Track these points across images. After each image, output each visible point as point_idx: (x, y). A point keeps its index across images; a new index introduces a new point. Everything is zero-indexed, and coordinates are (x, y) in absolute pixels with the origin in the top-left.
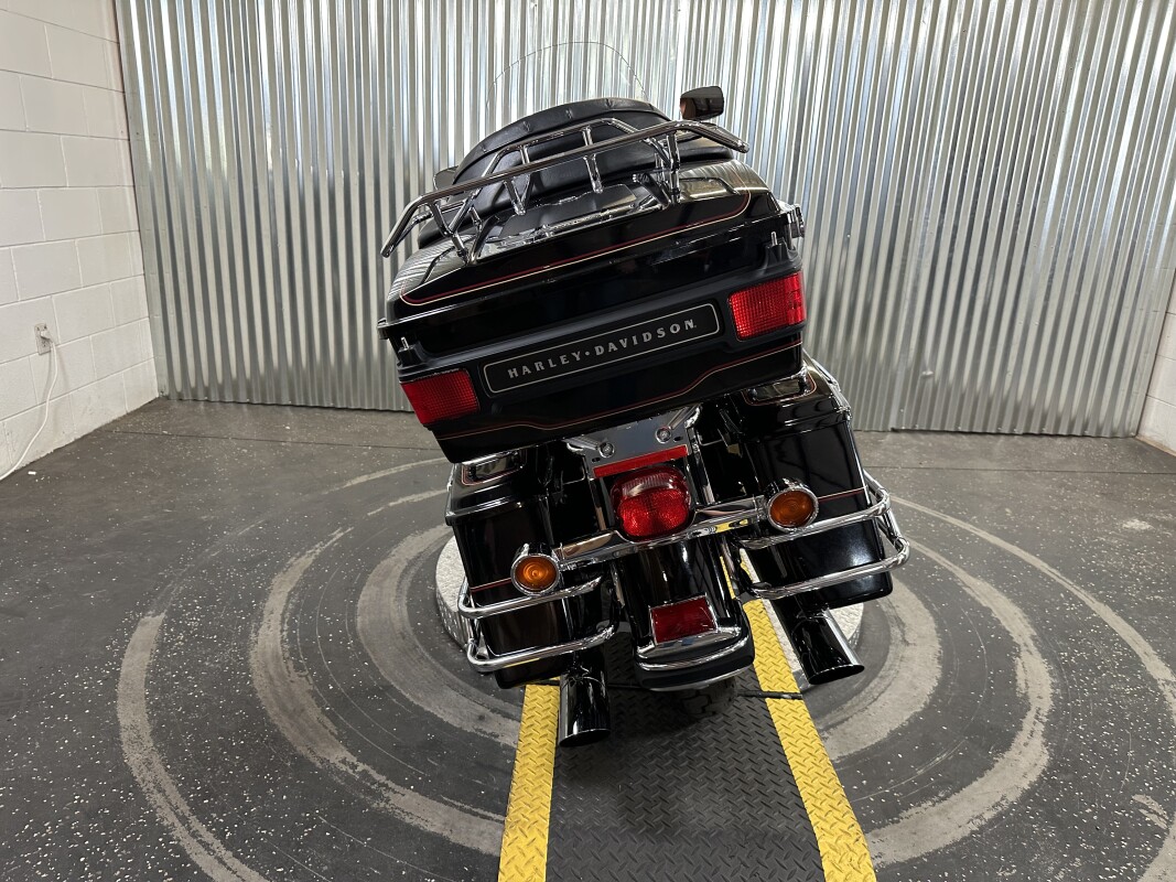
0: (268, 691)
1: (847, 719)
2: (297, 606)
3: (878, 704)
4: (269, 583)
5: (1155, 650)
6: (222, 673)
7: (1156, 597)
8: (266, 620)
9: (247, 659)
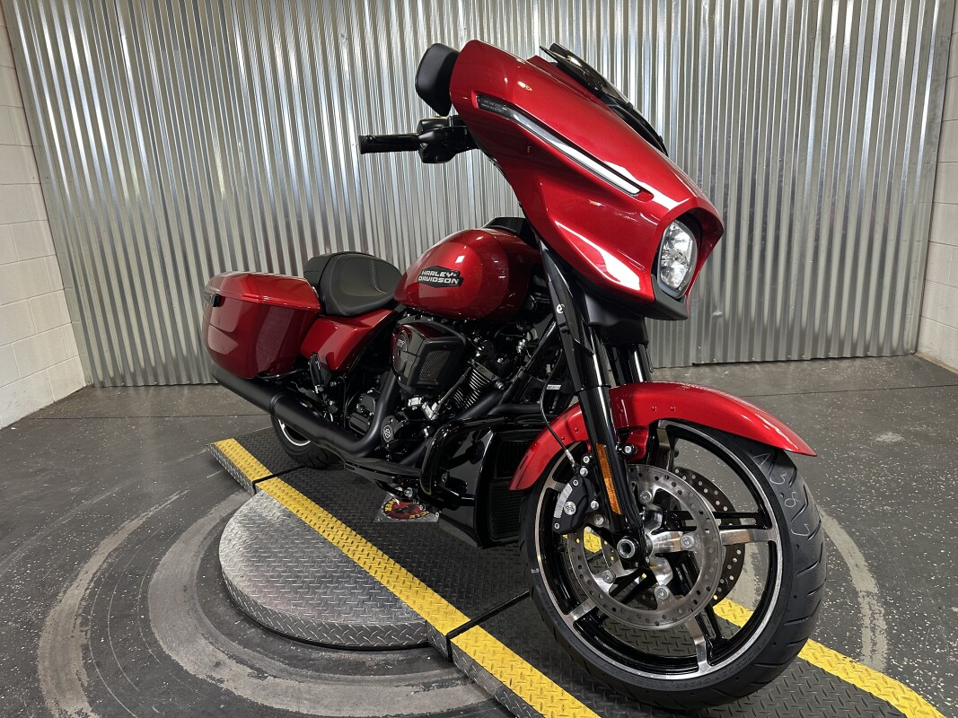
0: (48, 647)
2: (110, 565)
4: (97, 544)
5: (867, 561)
6: (18, 632)
7: (885, 508)
8: (78, 580)
9: (45, 617)
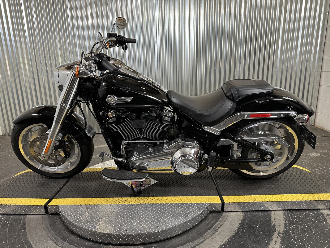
1: (204, 241)
3: (217, 233)
